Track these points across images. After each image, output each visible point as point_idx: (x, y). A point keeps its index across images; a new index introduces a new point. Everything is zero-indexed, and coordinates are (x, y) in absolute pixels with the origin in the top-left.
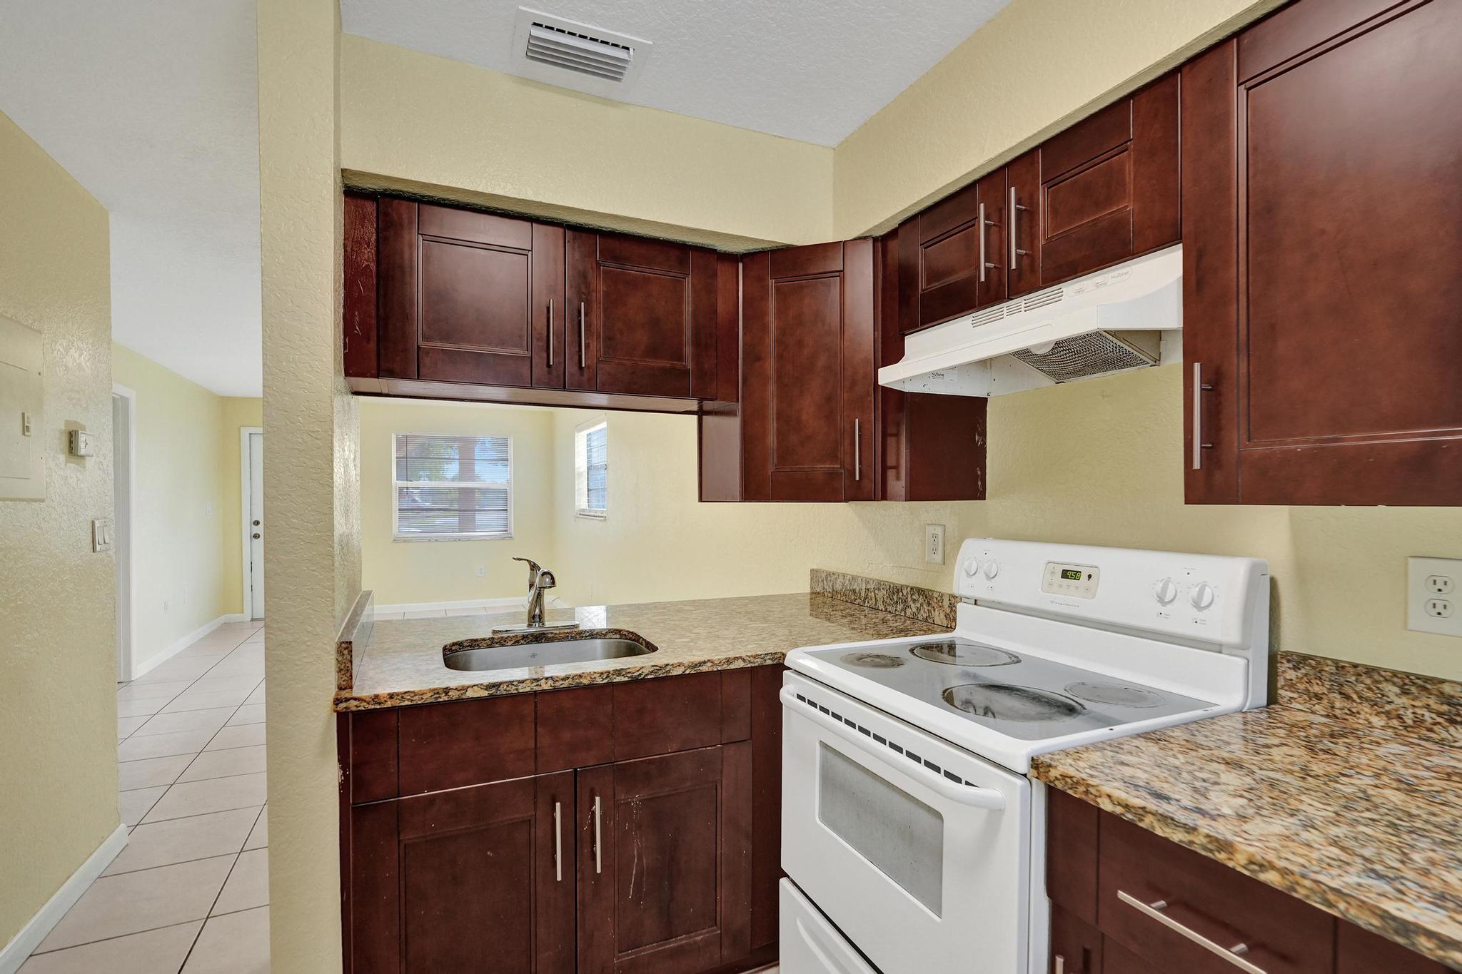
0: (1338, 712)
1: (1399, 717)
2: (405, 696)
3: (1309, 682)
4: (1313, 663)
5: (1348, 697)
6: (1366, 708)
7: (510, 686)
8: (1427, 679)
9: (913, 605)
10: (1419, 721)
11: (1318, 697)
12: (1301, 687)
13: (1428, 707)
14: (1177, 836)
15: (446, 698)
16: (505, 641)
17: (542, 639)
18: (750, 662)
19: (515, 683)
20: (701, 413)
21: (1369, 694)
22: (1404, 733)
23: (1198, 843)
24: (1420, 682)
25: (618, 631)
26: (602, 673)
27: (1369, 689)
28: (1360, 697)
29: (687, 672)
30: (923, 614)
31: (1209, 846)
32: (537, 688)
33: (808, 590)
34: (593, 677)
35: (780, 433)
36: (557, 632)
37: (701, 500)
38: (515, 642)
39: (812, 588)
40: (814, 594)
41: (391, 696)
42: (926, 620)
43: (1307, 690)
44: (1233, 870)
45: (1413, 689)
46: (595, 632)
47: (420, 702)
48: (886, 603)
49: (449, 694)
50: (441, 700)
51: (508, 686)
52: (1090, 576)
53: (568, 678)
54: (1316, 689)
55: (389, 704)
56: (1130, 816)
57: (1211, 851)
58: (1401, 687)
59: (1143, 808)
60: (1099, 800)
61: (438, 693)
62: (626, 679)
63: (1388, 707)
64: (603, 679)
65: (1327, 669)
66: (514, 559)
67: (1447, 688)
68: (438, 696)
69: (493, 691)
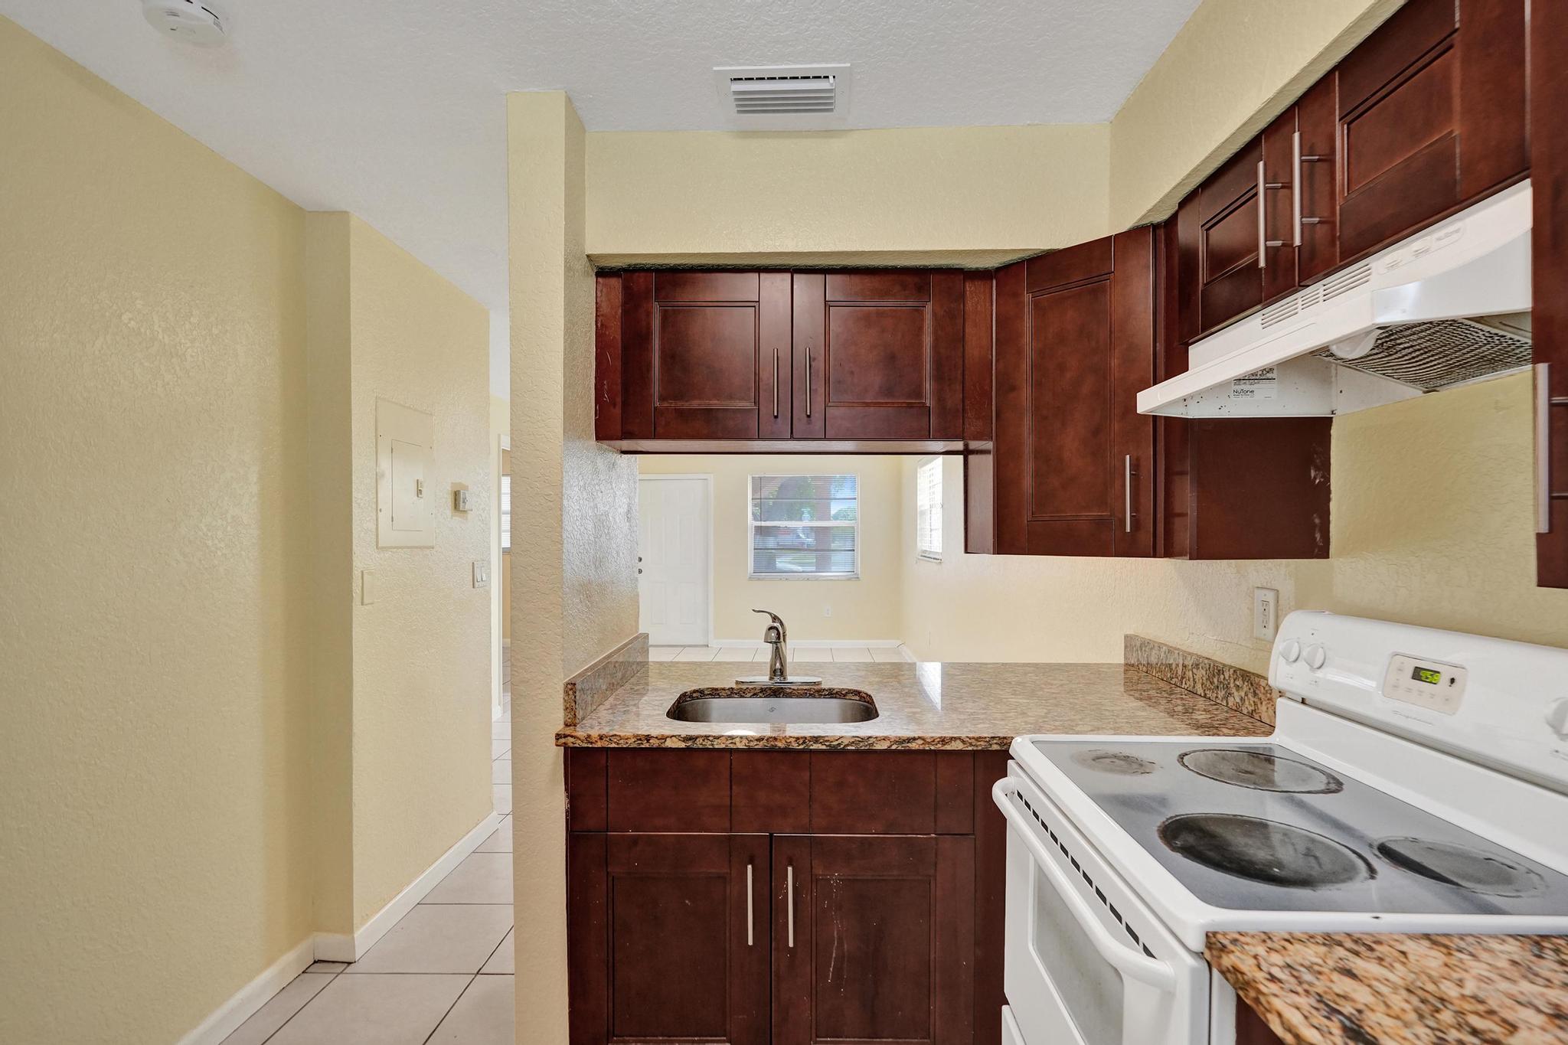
2: (612, 738)
7: (706, 741)
9: (1236, 694)
15: (647, 745)
16: (744, 693)
17: (780, 694)
18: (971, 744)
19: (711, 738)
20: (966, 453)
25: (857, 693)
26: (798, 738)
29: (894, 747)
30: (1247, 707)
32: (732, 746)
33: (1122, 661)
34: (789, 741)
35: (1037, 474)
36: (796, 688)
37: (966, 551)
38: (754, 695)
39: (1126, 658)
40: (1128, 666)
41: (601, 738)
42: (1251, 715)
46: (835, 692)
47: (625, 746)
48: (1205, 686)
49: (651, 741)
50: (643, 746)
51: (703, 740)
52: (1453, 681)
53: (763, 739)
55: (599, 745)
61: (640, 740)
62: (824, 747)
64: (799, 745)
66: (754, 610)
68: (640, 742)
69: (689, 744)
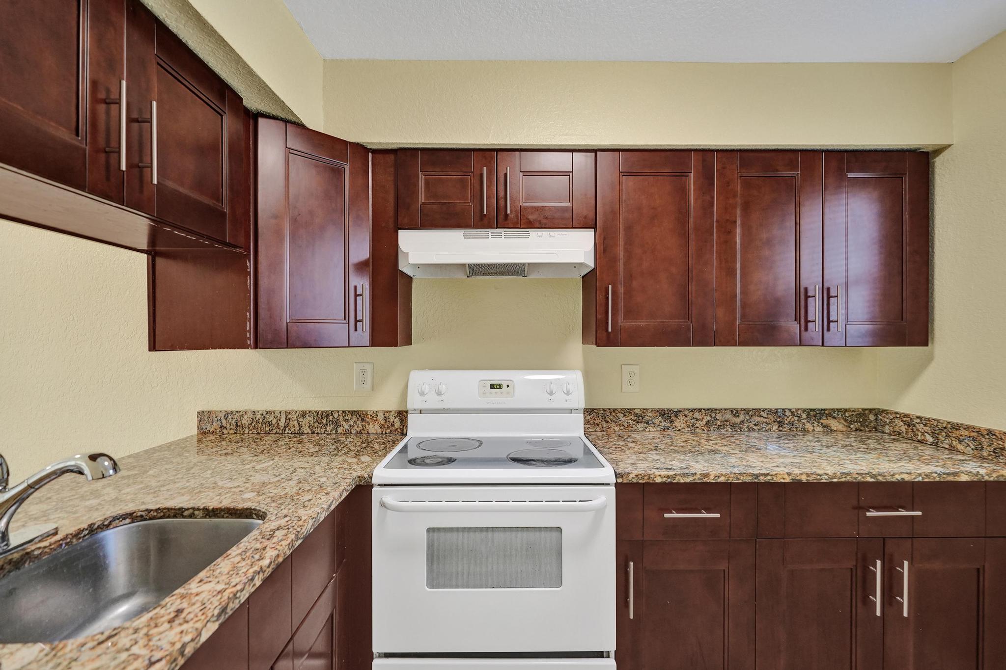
0: (604, 429)
1: (623, 425)
4: (596, 411)
5: (607, 422)
6: (613, 424)
8: (630, 409)
9: (345, 424)
10: (628, 425)
11: (598, 424)
12: (592, 422)
13: (631, 419)
14: (688, 480)
21: (614, 419)
23: (697, 479)
24: (629, 411)
27: (614, 417)
28: (611, 421)
29: (326, 515)
30: (357, 429)
31: (701, 478)
32: (252, 590)
33: (195, 431)
37: (153, 348)
39: (201, 429)
40: (203, 433)
43: (594, 423)
44: (710, 483)
45: (627, 414)
48: (313, 426)
51: (233, 603)
52: (508, 386)
53: (271, 563)
54: (597, 421)
56: (669, 480)
57: (702, 479)
58: (624, 414)
59: (675, 474)
60: (655, 479)
63: (620, 422)
64: (290, 550)
65: (601, 412)
67: (636, 411)
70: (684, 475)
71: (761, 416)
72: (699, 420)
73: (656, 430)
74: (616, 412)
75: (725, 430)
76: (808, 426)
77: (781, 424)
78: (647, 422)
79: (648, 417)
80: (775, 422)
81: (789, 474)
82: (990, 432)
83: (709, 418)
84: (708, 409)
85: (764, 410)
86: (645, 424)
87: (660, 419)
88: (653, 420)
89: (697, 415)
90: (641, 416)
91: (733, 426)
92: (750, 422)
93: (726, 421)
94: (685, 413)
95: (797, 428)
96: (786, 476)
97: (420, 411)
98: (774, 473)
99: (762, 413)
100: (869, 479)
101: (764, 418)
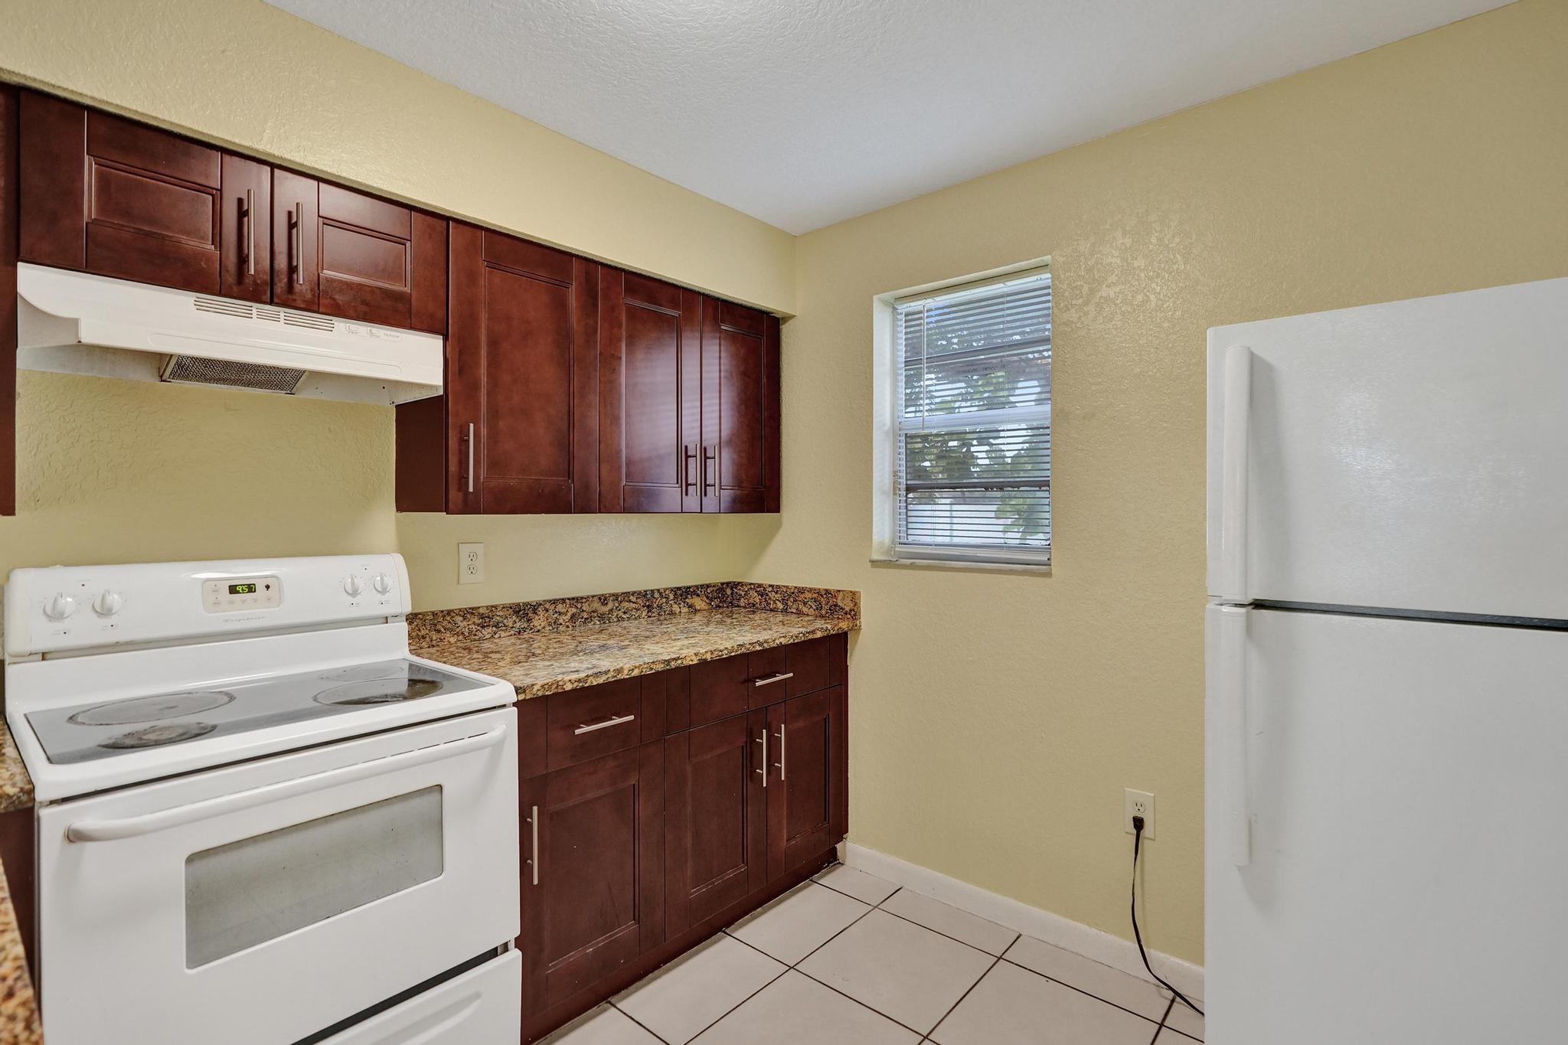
0: (434, 643)
1: (463, 633)
3: (419, 630)
4: (421, 616)
5: (439, 631)
6: (448, 634)
8: (473, 609)
10: (471, 632)
13: (474, 623)
14: (601, 680)
21: (449, 626)
22: (465, 641)
23: (610, 677)
24: (471, 611)
27: (450, 622)
28: (445, 629)
31: (614, 675)
44: (624, 679)
45: (468, 616)
52: (268, 587)
54: (423, 632)
56: (581, 684)
57: (616, 676)
58: (463, 616)
63: (458, 630)
65: (428, 618)
67: (481, 611)
70: (597, 675)
71: (630, 601)
72: (563, 613)
73: (508, 634)
74: (452, 614)
75: (592, 623)
76: (676, 608)
77: (649, 608)
78: (496, 626)
79: (498, 618)
80: (644, 607)
81: (696, 654)
82: (827, 591)
83: (574, 610)
84: (573, 599)
85: (633, 593)
86: (494, 628)
87: (514, 618)
88: (505, 621)
89: (560, 608)
90: (488, 617)
91: (601, 617)
92: (619, 610)
93: (594, 612)
94: (546, 606)
95: (665, 612)
96: (694, 658)
97: (43, 654)
98: (683, 656)
99: (631, 598)
100: (758, 648)
101: (634, 603)
